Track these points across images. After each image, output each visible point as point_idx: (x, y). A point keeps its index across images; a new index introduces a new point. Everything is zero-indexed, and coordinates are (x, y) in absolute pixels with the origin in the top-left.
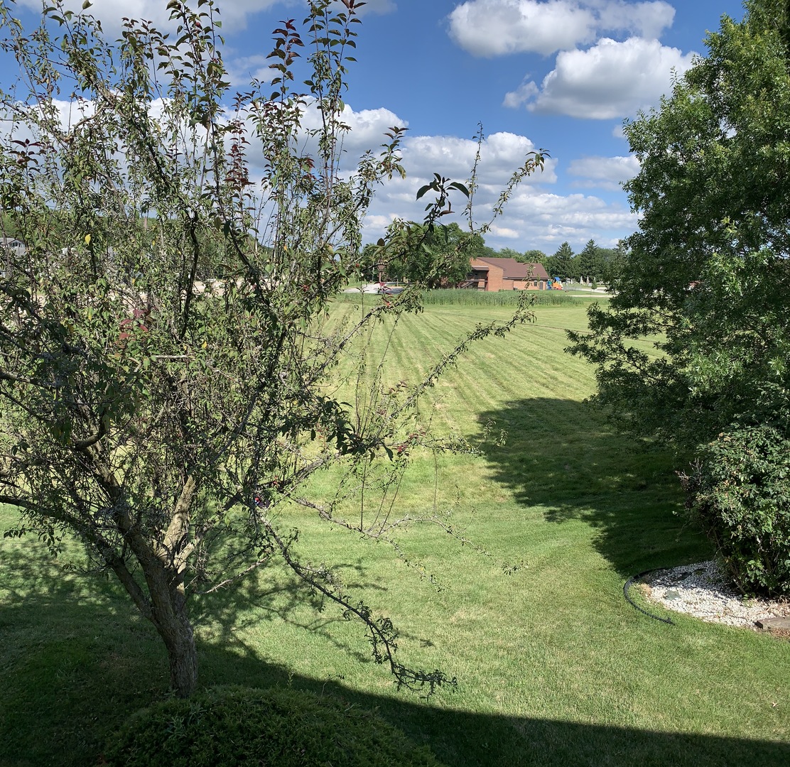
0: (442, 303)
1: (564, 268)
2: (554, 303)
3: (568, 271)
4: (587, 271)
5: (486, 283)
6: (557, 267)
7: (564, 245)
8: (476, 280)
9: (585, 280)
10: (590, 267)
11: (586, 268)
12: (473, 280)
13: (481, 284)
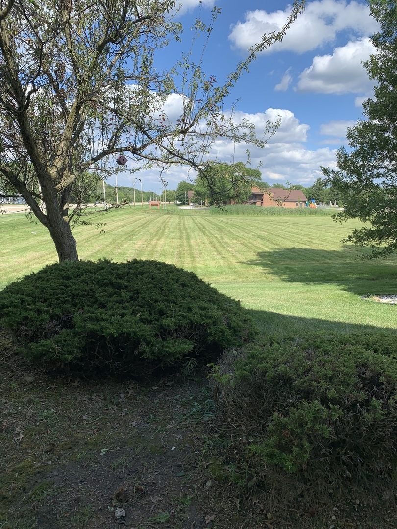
0: (232, 213)
1: (318, 195)
2: (310, 214)
3: (321, 198)
4: (335, 198)
5: (262, 203)
6: (313, 195)
7: (318, 180)
8: (255, 201)
9: (333, 204)
10: (337, 195)
11: (334, 196)
12: (253, 201)
13: (258, 203)
